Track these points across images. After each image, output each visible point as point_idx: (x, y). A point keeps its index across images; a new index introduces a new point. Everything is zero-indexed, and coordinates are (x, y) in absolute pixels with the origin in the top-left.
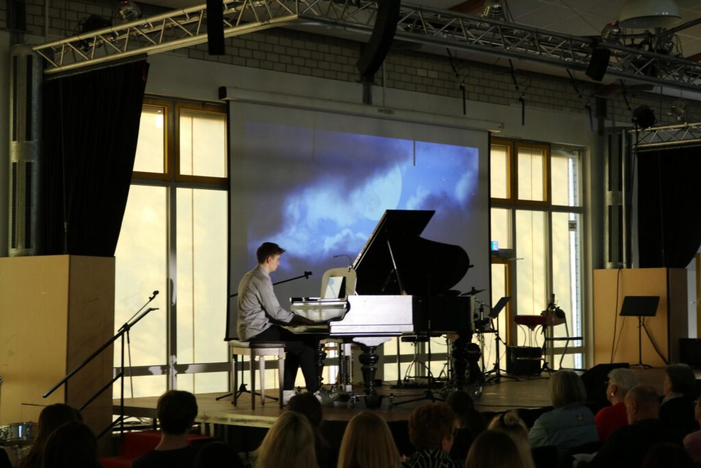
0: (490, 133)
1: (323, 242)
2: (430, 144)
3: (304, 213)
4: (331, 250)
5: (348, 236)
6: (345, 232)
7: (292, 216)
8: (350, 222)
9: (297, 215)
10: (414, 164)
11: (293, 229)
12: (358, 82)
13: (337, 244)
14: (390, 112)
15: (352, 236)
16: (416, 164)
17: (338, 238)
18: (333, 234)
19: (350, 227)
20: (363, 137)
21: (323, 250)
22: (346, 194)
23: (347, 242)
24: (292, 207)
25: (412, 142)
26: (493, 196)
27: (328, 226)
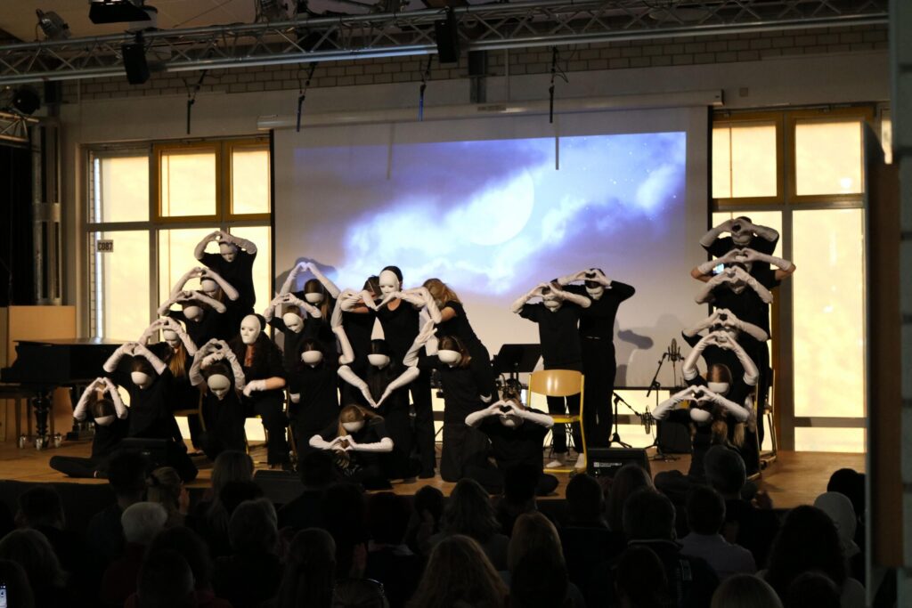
0: (711, 108)
2: (585, 138)
3: (374, 244)
5: (442, 266)
10: (557, 168)
12: (463, 76)
14: (498, 108)
16: (560, 166)
20: (468, 143)
22: (439, 218)
24: (359, 237)
25: (553, 140)
26: (715, 195)
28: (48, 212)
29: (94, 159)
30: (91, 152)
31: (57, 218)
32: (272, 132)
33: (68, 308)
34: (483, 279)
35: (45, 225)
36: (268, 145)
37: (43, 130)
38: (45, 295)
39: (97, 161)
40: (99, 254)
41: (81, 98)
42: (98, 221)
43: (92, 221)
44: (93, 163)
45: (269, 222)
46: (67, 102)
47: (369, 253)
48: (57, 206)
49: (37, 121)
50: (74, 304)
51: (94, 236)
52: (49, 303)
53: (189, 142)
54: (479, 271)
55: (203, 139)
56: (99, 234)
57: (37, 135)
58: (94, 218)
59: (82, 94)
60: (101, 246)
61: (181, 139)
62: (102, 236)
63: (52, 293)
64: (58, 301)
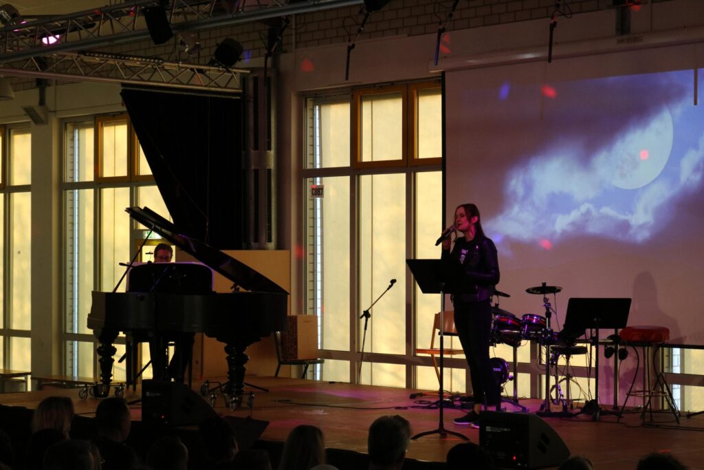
1: (554, 222)
3: (529, 188)
4: (564, 233)
5: (588, 212)
6: (583, 209)
7: (514, 193)
8: (591, 194)
9: (520, 191)
10: (695, 103)
11: (516, 209)
12: (609, 7)
13: (573, 224)
15: (594, 213)
16: (698, 101)
17: (574, 215)
18: (567, 211)
19: (591, 201)
20: (611, 79)
21: (554, 233)
22: (585, 160)
23: (587, 221)
24: (515, 184)
25: (692, 71)
27: (559, 203)
28: (263, 159)
29: (314, 105)
30: (308, 100)
31: (272, 164)
32: (443, 73)
33: (282, 253)
34: (625, 226)
35: (256, 171)
36: (440, 88)
37: (255, 79)
38: (257, 240)
39: (317, 107)
40: (318, 199)
41: (296, 48)
42: (318, 167)
43: (309, 167)
44: (313, 110)
45: (441, 166)
46: (285, 52)
47: (525, 197)
48: (272, 153)
49: (249, 72)
50: (290, 249)
51: (313, 182)
52: (262, 248)
53: (381, 87)
54: (622, 217)
55: (392, 83)
56: (318, 179)
57: (251, 85)
58: (314, 163)
59: (296, 43)
60: (314, 191)
61: (374, 85)
62: (321, 182)
63: (264, 237)
64: (272, 245)
